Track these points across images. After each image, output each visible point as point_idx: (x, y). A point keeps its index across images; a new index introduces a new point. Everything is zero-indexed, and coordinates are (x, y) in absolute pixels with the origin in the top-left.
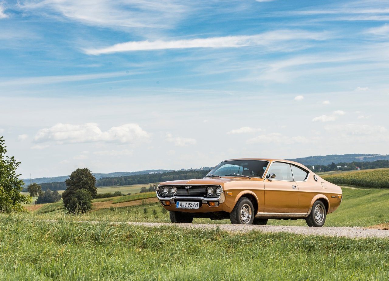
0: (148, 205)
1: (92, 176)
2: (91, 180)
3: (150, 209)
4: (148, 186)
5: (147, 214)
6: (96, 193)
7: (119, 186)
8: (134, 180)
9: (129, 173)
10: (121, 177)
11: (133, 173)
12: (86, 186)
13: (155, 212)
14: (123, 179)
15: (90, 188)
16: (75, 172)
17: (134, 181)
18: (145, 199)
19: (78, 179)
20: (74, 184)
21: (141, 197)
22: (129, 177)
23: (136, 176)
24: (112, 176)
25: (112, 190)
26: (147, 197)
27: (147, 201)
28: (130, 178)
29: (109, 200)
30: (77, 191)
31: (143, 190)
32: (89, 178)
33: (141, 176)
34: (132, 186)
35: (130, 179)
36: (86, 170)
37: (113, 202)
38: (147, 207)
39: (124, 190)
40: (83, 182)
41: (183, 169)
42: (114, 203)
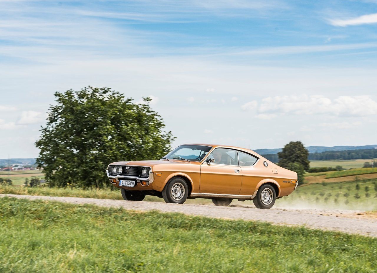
0: (362, 182)
1: (305, 149)
2: (304, 153)
3: (362, 185)
4: (371, 162)
5: (360, 191)
6: (309, 167)
7: (342, 161)
8: (358, 155)
9: (354, 147)
10: (345, 151)
11: (357, 147)
12: (299, 160)
13: (367, 189)
14: (346, 153)
15: (303, 161)
16: (288, 145)
17: (357, 156)
18: (359, 174)
19: (290, 152)
20: (286, 157)
21: (355, 173)
22: (353, 151)
23: (360, 150)
24: (335, 150)
25: (333, 164)
26: (362, 173)
27: (361, 177)
28: (353, 153)
29: (323, 175)
30: (289, 164)
31: (367, 166)
32: (303, 152)
33: (365, 151)
34: (355, 161)
35: (353, 154)
36: (299, 143)
37: (326, 177)
38: (360, 184)
39: (346, 164)
40: (296, 156)
42: (327, 178)
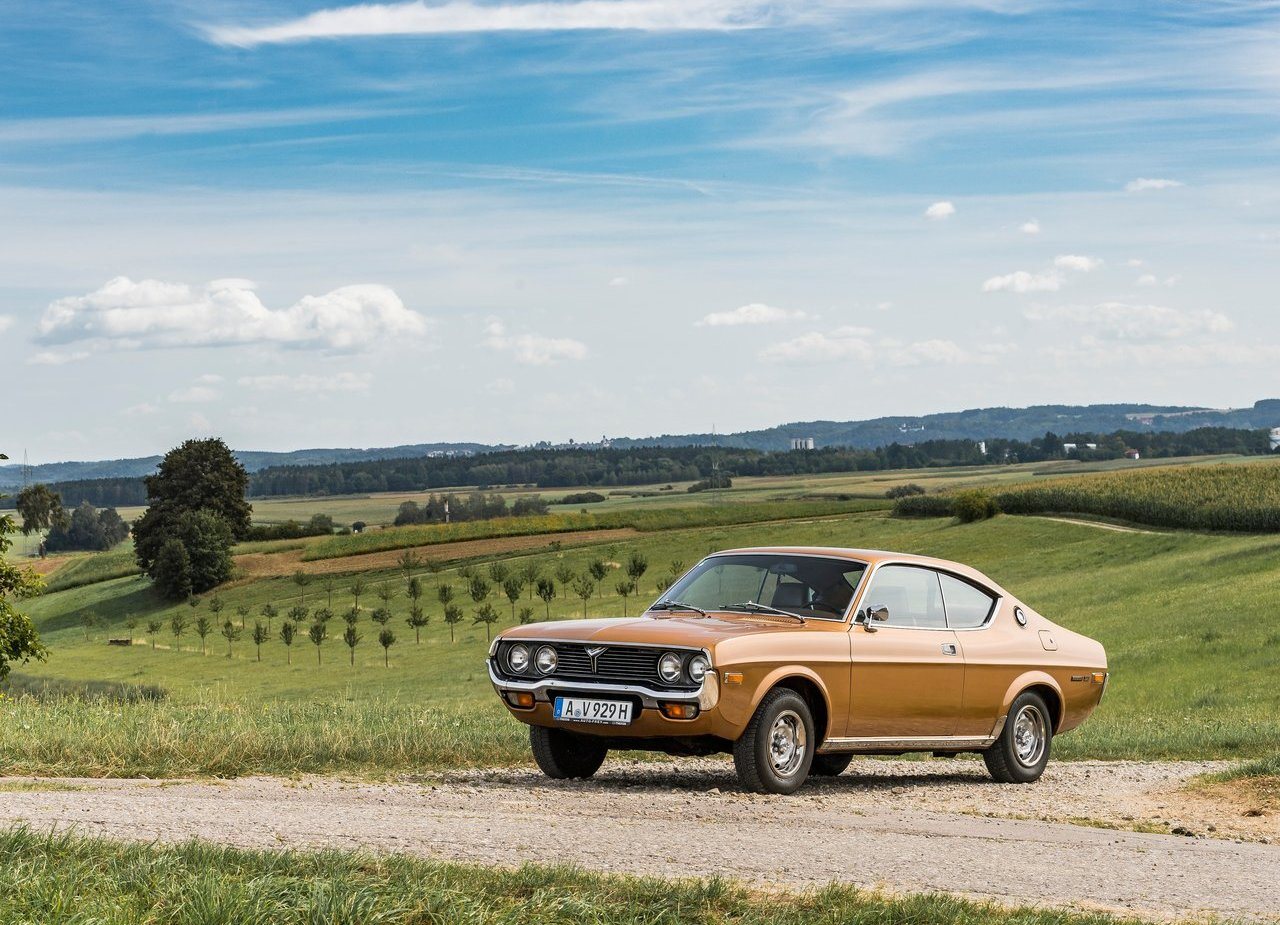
0: (424, 570)
1: (234, 466)
2: (232, 479)
3: (429, 584)
4: (421, 499)
5: (421, 599)
6: (248, 522)
7: (324, 498)
8: (376, 477)
9: (360, 451)
10: (334, 465)
11: (372, 452)
12: (215, 500)
13: (445, 594)
14: (340, 473)
15: (228, 505)
16: (176, 452)
17: (375, 482)
18: (412, 546)
19: (187, 477)
20: (173, 492)
21: (399, 542)
22: (359, 467)
23: (382, 462)
24: (302, 462)
25: (299, 510)
26: (422, 541)
27: (422, 555)
28: (361, 471)
29: (292, 548)
30: (182, 516)
31: (407, 517)
32: (226, 474)
33: (400, 465)
34: (368, 498)
35: (362, 474)
36: (214, 447)
37: (303, 556)
38: (419, 575)
39: (341, 509)
40: (203, 488)
41: (543, 443)
42: (307, 560)
